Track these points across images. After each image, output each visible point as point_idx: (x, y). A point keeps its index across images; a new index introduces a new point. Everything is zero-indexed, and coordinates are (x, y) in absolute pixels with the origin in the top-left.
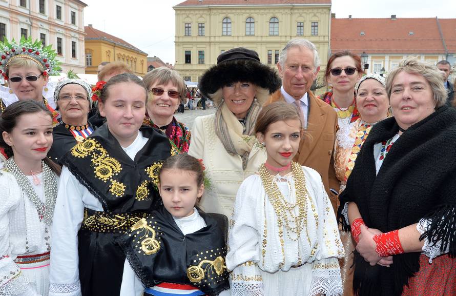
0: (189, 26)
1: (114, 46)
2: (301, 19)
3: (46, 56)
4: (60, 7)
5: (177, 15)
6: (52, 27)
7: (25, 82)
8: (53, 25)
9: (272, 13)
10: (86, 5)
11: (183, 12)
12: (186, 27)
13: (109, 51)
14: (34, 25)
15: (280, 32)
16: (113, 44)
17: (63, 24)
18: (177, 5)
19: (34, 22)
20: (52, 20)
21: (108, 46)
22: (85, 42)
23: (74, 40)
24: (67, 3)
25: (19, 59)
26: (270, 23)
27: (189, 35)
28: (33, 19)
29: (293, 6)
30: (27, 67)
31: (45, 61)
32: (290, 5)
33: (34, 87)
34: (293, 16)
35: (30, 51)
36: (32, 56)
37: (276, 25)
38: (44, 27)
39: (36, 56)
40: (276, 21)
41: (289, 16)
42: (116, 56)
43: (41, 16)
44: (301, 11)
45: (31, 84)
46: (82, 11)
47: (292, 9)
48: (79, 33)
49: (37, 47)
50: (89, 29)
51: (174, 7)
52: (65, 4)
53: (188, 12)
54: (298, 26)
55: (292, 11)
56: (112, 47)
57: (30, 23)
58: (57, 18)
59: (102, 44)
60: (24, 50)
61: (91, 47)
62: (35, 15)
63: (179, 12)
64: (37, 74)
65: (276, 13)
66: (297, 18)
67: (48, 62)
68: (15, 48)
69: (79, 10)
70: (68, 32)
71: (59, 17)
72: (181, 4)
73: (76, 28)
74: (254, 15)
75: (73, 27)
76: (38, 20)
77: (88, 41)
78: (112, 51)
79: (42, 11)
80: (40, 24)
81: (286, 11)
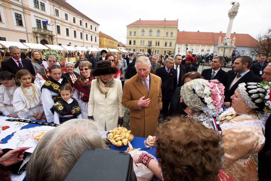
2: (167, 31)
4: (92, 26)
5: (127, 28)
6: (89, 32)
9: (158, 29)
10: (99, 25)
12: (130, 33)
15: (160, 35)
16: (107, 38)
17: (92, 31)
20: (89, 30)
22: (99, 37)
23: (96, 36)
24: (94, 24)
26: (157, 32)
27: (131, 35)
34: (165, 30)
37: (159, 33)
40: (159, 31)
41: (164, 30)
43: (86, 29)
46: (98, 27)
47: (165, 27)
48: (97, 34)
50: (100, 33)
53: (131, 28)
54: (166, 34)
57: (83, 31)
59: (104, 38)
61: (101, 39)
62: (84, 28)
63: (128, 28)
65: (160, 29)
66: (166, 31)
70: (94, 34)
71: (91, 29)
72: (129, 25)
73: (96, 33)
74: (152, 29)
75: (95, 32)
76: (85, 30)
77: (100, 37)
78: (107, 40)
79: (86, 27)
80: (86, 31)
81: (163, 28)
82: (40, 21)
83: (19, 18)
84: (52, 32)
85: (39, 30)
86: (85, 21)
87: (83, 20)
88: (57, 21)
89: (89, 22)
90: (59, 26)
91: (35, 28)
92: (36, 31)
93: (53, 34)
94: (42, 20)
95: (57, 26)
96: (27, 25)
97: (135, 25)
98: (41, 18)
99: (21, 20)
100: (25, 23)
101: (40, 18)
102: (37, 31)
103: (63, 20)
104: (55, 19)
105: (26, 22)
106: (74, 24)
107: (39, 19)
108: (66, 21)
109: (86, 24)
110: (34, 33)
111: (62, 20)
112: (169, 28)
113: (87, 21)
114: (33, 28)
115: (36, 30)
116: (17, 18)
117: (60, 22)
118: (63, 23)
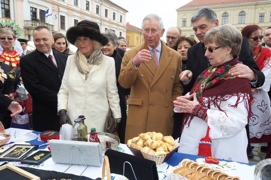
0: (185, 20)
1: (141, 34)
2: (262, 12)
3: (16, 29)
4: (115, 13)
5: (178, 14)
6: (111, 24)
7: (7, 40)
8: (111, 23)
9: (241, 9)
10: (127, 11)
11: (182, 12)
12: (183, 21)
13: (138, 37)
14: (102, 24)
15: (245, 21)
16: (140, 33)
17: (116, 22)
18: (179, 8)
19: (102, 22)
20: (111, 21)
21: (138, 34)
22: (126, 32)
23: (121, 31)
24: (118, 11)
25: (5, 30)
26: (239, 15)
27: (185, 26)
28: (102, 20)
29: (257, 3)
30: (8, 33)
31: (15, 31)
32: (255, 2)
33: (11, 42)
34: (257, 10)
35: (9, 27)
36: (10, 29)
37: (243, 17)
38: (107, 25)
39: (12, 29)
40: (244, 14)
41: (254, 10)
42: (141, 39)
43: (106, 19)
44: (263, 6)
45: (9, 41)
46: (125, 15)
47: (256, 5)
48: (123, 27)
49: (12, 25)
50: (128, 24)
51: (176, 10)
52: (117, 11)
53: (185, 12)
54: (260, 16)
55: (256, 6)
56: (140, 35)
57: (100, 23)
58: (113, 19)
59: (134, 33)
60: (6, 26)
61: (129, 35)
62: (103, 18)
63: (179, 12)
64: (12, 37)
65: (244, 9)
66: (259, 10)
67: (17, 32)
68: (2, 25)
69: (124, 14)
70: (118, 27)
71: (114, 19)
72: (181, 8)
73: (122, 25)
74: (228, 11)
75: (120, 24)
76: (104, 21)
77: (128, 31)
78: (139, 36)
79: (106, 15)
80: (105, 23)
81: (252, 6)
82: (36, 9)
83: (6, 6)
84: (53, 26)
85: (33, 24)
86: (105, 6)
87: (101, 4)
88: (61, 9)
89: (110, 8)
90: (64, 17)
91: (27, 21)
92: (29, 26)
93: (54, 29)
94: (39, 8)
95: (61, 16)
96: (16, 17)
97: (193, 6)
98: (38, 5)
99: (8, 8)
100: (14, 13)
101: (36, 4)
102: (31, 26)
103: (70, 6)
104: (59, 5)
105: (16, 12)
106: (87, 12)
107: (35, 6)
108: (75, 8)
109: (106, 10)
110: (25, 29)
111: (68, 6)
112: (266, 5)
113: (108, 6)
114: (24, 21)
115: (30, 24)
116: (3, 7)
117: (65, 11)
118: (70, 11)
